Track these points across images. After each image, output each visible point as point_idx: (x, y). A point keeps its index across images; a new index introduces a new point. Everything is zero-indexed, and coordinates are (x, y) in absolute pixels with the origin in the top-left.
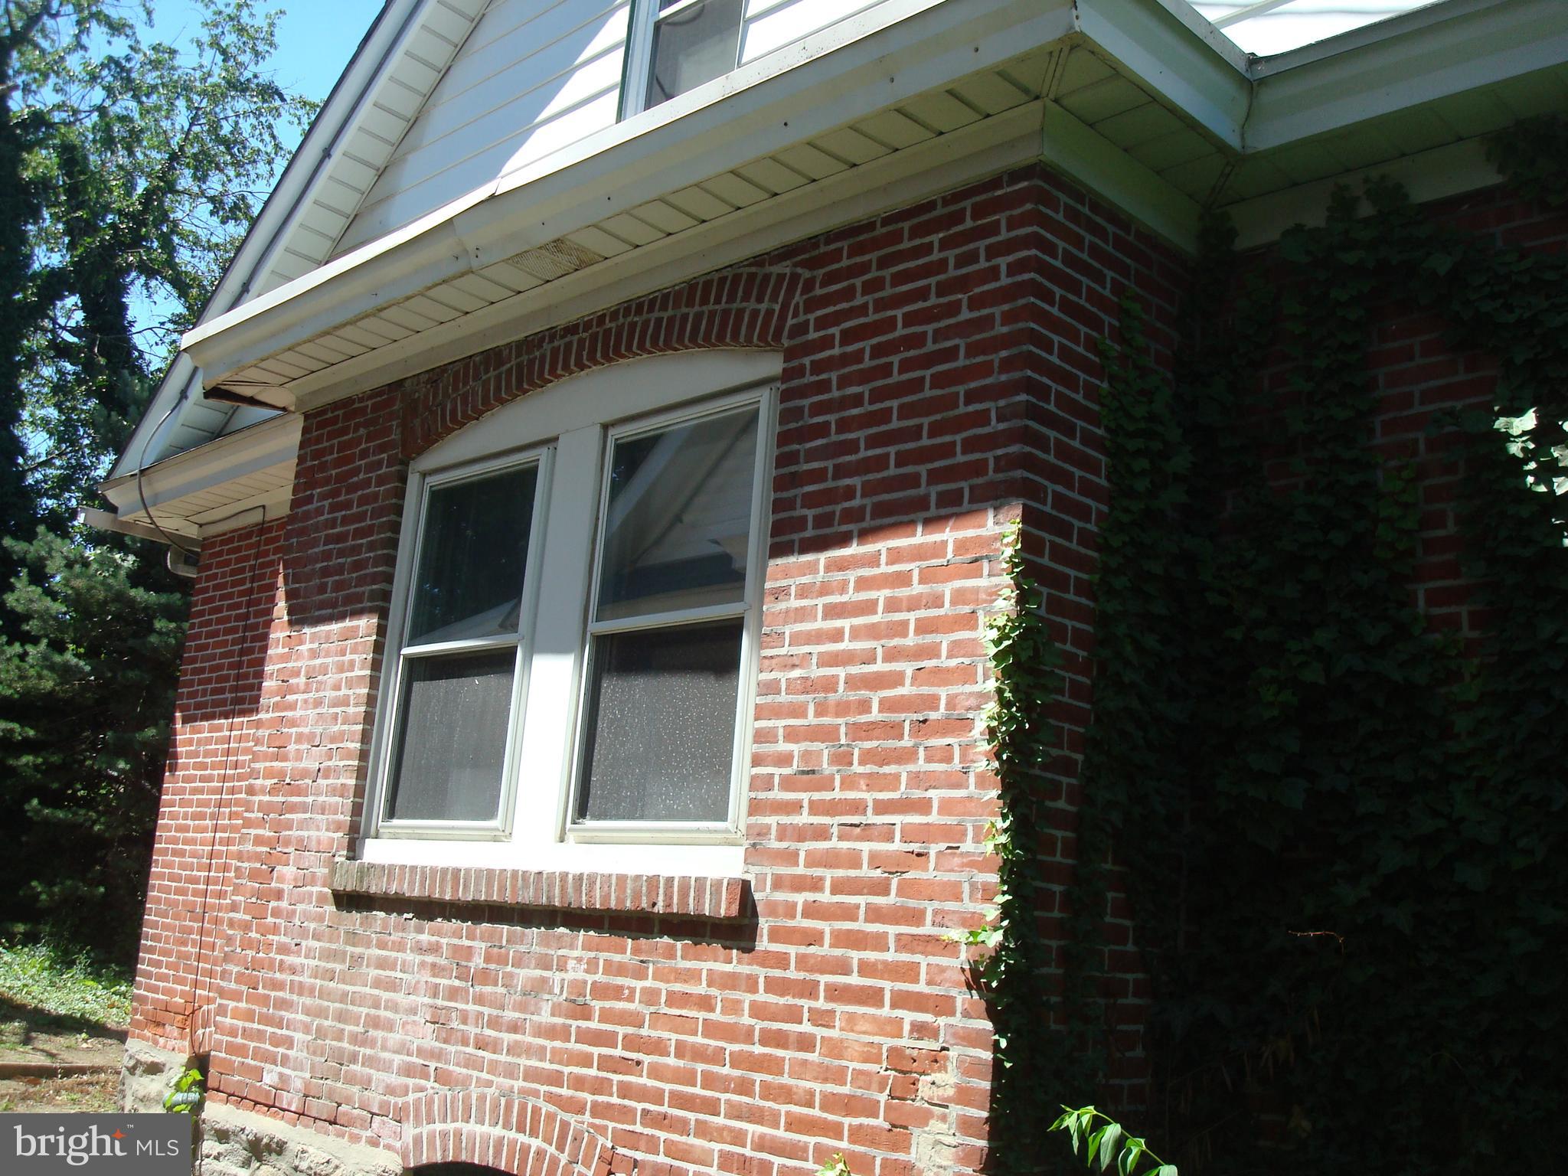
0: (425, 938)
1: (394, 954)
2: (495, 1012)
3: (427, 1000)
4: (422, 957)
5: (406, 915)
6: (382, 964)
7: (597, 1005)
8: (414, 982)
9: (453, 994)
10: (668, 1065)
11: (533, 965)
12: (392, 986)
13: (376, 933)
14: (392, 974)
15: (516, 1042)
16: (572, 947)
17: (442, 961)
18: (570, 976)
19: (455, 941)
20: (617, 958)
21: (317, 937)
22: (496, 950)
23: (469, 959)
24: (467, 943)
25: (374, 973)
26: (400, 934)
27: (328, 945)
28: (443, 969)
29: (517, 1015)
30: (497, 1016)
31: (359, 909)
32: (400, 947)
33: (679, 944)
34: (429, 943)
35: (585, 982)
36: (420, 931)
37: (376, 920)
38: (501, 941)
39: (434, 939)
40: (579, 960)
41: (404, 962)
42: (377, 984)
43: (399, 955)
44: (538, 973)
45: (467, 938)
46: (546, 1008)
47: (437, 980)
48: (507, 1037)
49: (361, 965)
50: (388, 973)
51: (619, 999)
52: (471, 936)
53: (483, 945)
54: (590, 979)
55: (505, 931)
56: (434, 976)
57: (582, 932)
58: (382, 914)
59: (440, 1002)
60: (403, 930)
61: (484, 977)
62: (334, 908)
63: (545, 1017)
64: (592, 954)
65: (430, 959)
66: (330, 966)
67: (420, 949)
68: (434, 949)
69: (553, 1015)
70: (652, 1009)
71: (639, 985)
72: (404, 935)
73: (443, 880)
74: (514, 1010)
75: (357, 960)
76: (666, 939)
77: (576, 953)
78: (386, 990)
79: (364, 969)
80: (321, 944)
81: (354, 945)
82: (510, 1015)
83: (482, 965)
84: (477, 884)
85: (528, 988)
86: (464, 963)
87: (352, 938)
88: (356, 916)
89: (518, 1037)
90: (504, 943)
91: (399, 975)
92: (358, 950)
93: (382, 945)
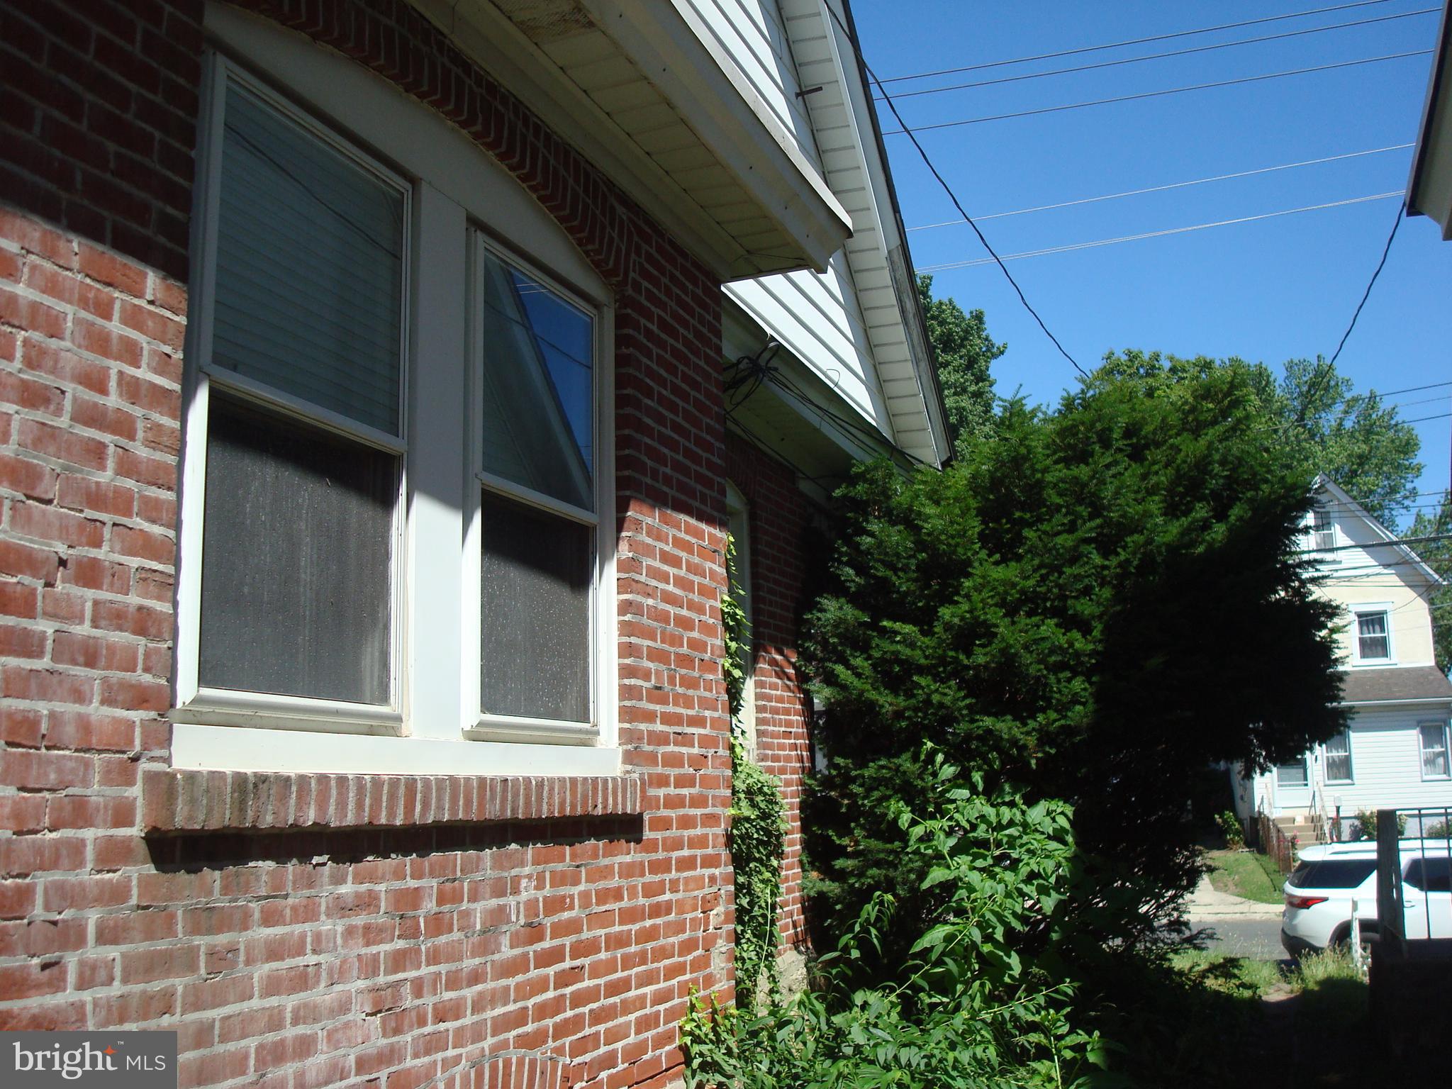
0: (347, 889)
1: (298, 928)
2: (452, 966)
3: (362, 984)
4: (346, 921)
5: (316, 860)
6: (275, 951)
7: (548, 922)
8: (338, 962)
9: (399, 961)
10: (602, 960)
11: (487, 895)
12: (302, 980)
13: (259, 898)
14: (300, 961)
15: (481, 994)
16: (522, 864)
17: (380, 919)
18: (524, 896)
19: (398, 885)
20: (559, 867)
21: (107, 936)
22: (448, 884)
23: (416, 906)
24: (413, 884)
25: (262, 970)
26: (306, 892)
27: (143, 947)
28: (381, 930)
29: (477, 961)
30: (457, 971)
31: (217, 862)
32: (308, 913)
33: (601, 843)
34: (358, 895)
35: (537, 900)
36: (339, 880)
37: (258, 879)
38: (455, 872)
39: (364, 887)
40: (529, 877)
41: (318, 937)
42: (273, 987)
43: (307, 927)
44: (494, 902)
45: (413, 877)
46: (505, 941)
47: (374, 949)
48: (469, 993)
49: (234, 964)
50: (289, 962)
51: (563, 910)
52: (417, 875)
53: (434, 883)
54: (540, 895)
55: (459, 857)
56: (368, 944)
57: (531, 846)
58: (269, 865)
59: (382, 979)
60: (310, 885)
61: (438, 925)
62: (150, 869)
63: (507, 952)
64: (540, 868)
65: (360, 920)
66: (157, 986)
67: (342, 908)
68: (367, 902)
69: (512, 947)
70: (587, 912)
71: (575, 890)
72: (313, 892)
73: (392, 797)
74: (473, 956)
75: (220, 959)
76: (593, 841)
77: (527, 870)
78: (293, 990)
79: (241, 970)
80: (124, 948)
81: (210, 931)
82: (470, 963)
83: (435, 909)
84: (440, 799)
85: (488, 925)
86: (411, 913)
87: (207, 920)
88: (214, 877)
89: (479, 987)
90: (459, 874)
91: (311, 959)
92: (222, 939)
93: (270, 919)
